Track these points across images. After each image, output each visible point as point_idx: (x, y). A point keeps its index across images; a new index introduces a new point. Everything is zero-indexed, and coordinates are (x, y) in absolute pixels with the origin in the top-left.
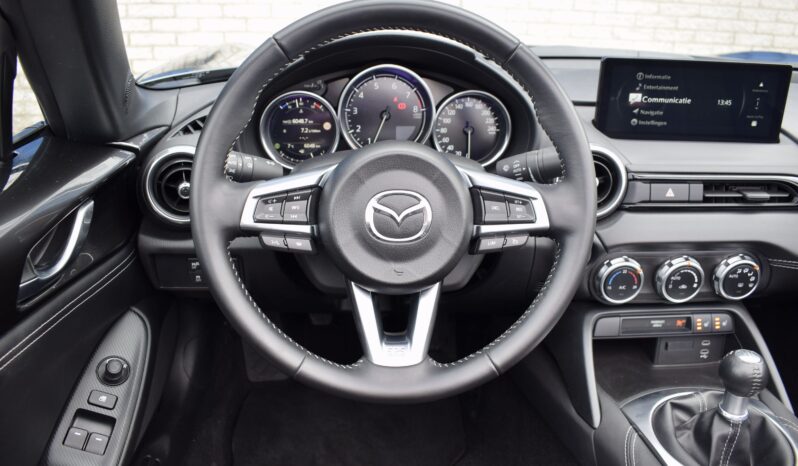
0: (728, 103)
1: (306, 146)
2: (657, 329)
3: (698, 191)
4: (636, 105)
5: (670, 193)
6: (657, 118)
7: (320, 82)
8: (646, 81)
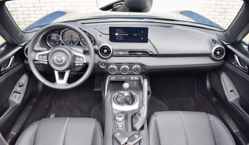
0: (136, 35)
1: (57, 43)
2: (124, 79)
3: (127, 53)
4: (117, 36)
5: (121, 53)
6: (121, 38)
7: (57, 31)
8: (118, 31)
